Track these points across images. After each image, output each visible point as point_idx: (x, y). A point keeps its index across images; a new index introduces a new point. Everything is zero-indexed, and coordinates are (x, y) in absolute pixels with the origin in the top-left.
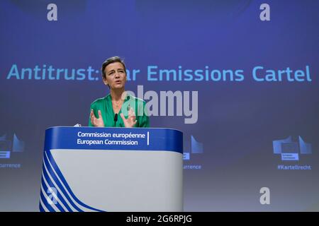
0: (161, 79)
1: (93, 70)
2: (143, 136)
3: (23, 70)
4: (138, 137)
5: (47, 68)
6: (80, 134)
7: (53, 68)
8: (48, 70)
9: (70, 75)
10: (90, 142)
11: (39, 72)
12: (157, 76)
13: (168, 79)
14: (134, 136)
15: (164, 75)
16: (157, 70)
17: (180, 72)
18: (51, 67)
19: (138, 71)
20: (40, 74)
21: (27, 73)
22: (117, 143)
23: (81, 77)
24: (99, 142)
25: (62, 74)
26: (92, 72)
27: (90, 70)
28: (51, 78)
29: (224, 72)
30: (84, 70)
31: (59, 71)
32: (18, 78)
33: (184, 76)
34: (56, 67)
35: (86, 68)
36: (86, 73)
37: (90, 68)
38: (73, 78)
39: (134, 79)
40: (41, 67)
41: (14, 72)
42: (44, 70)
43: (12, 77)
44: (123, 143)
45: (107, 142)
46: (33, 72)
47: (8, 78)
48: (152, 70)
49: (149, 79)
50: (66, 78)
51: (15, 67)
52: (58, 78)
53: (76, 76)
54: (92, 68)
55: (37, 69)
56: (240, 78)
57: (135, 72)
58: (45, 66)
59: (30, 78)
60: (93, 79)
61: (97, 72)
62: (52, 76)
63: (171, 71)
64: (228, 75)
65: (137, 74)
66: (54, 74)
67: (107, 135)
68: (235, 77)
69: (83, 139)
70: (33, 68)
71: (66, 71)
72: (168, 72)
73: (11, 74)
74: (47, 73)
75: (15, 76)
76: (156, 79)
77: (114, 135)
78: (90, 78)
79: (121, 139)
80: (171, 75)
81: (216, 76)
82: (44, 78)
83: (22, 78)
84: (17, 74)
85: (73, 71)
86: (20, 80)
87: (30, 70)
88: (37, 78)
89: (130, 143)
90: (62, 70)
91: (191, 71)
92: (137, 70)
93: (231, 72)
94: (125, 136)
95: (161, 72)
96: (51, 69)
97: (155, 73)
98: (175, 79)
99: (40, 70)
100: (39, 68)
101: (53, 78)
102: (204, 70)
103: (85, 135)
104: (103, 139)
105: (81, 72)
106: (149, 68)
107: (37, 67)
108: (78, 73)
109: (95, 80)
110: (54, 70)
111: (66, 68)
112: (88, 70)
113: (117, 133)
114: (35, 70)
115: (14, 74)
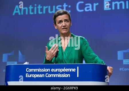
1: (67, 6)
2: (74, 70)
3: (23, 9)
4: (70, 71)
5: (37, 6)
6: (28, 70)
7: (41, 6)
9: (52, 10)
10: (35, 76)
14: (67, 70)
18: (39, 5)
19: (97, 4)
20: (33, 10)
21: (25, 11)
22: (54, 76)
24: (41, 76)
25: (47, 10)
27: (65, 6)
28: (40, 13)
30: (61, 6)
31: (45, 8)
32: (19, 14)
34: (42, 5)
35: (62, 5)
37: (65, 4)
38: (54, 12)
39: (95, 10)
41: (17, 10)
42: (35, 8)
44: (59, 76)
45: (47, 75)
46: (29, 10)
47: (14, 14)
49: (105, 9)
50: (50, 12)
51: (17, 7)
52: (44, 12)
53: (56, 10)
55: (31, 7)
57: (95, 5)
59: (27, 13)
61: (70, 6)
65: (97, 6)
66: (42, 10)
67: (47, 70)
69: (30, 73)
70: (28, 7)
71: (49, 7)
72: (118, 3)
73: (15, 12)
74: (37, 9)
76: (110, 9)
77: (53, 70)
79: (57, 73)
82: (35, 13)
83: (22, 14)
84: (19, 12)
85: (54, 7)
86: (21, 15)
87: (26, 8)
88: (31, 13)
89: (64, 76)
90: (47, 7)
92: (96, 3)
94: (61, 70)
96: (40, 7)
99: (32, 8)
100: (32, 6)
103: (31, 70)
104: (44, 73)
105: (59, 7)
106: (105, 1)
107: (31, 6)
108: (57, 8)
110: (41, 7)
111: (49, 5)
112: (63, 6)
113: (55, 68)
114: (29, 8)
115: (17, 12)
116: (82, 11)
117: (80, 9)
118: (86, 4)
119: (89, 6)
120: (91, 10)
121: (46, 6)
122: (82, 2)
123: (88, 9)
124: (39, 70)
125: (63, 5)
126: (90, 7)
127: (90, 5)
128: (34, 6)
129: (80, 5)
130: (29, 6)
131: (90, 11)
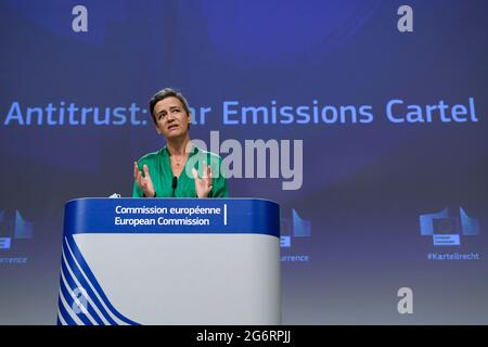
0: (244, 121)
1: (138, 109)
2: (217, 211)
3: (30, 111)
4: (210, 212)
5: (67, 106)
6: (119, 210)
7: (76, 106)
8: (68, 109)
9: (102, 117)
10: (134, 222)
11: (53, 113)
12: (238, 117)
13: (255, 121)
14: (203, 211)
15: (249, 115)
16: (238, 108)
17: (274, 109)
18: (72, 105)
19: (209, 110)
20: (55, 116)
21: (35, 115)
22: (177, 223)
23: (120, 119)
24: (148, 222)
25: (90, 116)
26: (136, 112)
27: (134, 109)
28: (72, 122)
29: (343, 109)
30: (124, 109)
31: (85, 111)
32: (21, 122)
33: (279, 117)
34: (80, 106)
35: (128, 106)
36: (128, 114)
37: (134, 105)
38: (107, 121)
39: (202, 121)
40: (57, 105)
41: (15, 113)
42: (62, 111)
43: (11, 120)
44: (187, 222)
45: (161, 221)
46: (45, 114)
47: (7, 122)
48: (230, 108)
49: (226, 121)
50: (97, 121)
51: (16, 105)
52: (83, 122)
53: (112, 118)
54: (137, 106)
55: (50, 109)
56: (367, 118)
57: (203, 111)
58: (62, 103)
59: (40, 122)
60: (138, 123)
61: (145, 111)
62: (75, 119)
63: (259, 109)
64: (348, 113)
65: (207, 114)
66: (78, 116)
67: (162, 211)
68: (359, 116)
69: (123, 216)
70: (44, 107)
71: (96, 110)
72: (255, 111)
73: (10, 117)
74: (67, 114)
75: (17, 120)
76: (236, 122)
77: (172, 211)
78: (134, 122)
79: (183, 216)
80: (260, 114)
81: (330, 115)
82: (61, 122)
83: (28, 122)
84: (19, 117)
85: (108, 110)
86: (25, 126)
87: (39, 110)
88: (50, 122)
89: (197, 222)
90: (91, 110)
91: (291, 108)
92: (206, 107)
93: (352, 109)
94: (190, 211)
95: (244, 110)
96: (72, 109)
97: (235, 112)
98: (266, 121)
99: (55, 109)
100: (54, 106)
101: (76, 123)
102: (312, 106)
103: (126, 211)
104: (156, 216)
105: (120, 112)
106: (226, 104)
107: (50, 105)
108: (115, 114)
109: (141, 125)
110: (77, 109)
111: (96, 106)
112: (130, 109)
113: (178, 207)
114: (47, 109)
115: (15, 117)
121: (88, 107)
124: (143, 210)
125: (130, 106)
128: (59, 107)
130: (47, 106)
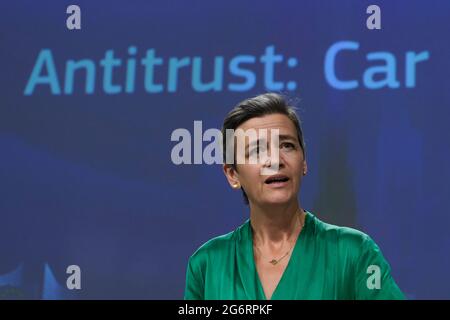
1: (279, 58)
3: (71, 67)
5: (140, 56)
7: (157, 55)
8: (144, 62)
9: (207, 76)
11: (115, 69)
18: (150, 53)
19: (424, 56)
20: (119, 76)
21: (80, 75)
25: (185, 74)
27: (270, 58)
28: (151, 87)
30: (250, 59)
31: (175, 65)
32: (55, 89)
34: (165, 54)
37: (270, 50)
38: (216, 85)
39: (410, 82)
40: (122, 55)
41: (44, 72)
42: (131, 65)
43: (38, 87)
46: (100, 72)
47: (29, 90)
50: (198, 86)
51: (46, 55)
52: (172, 86)
53: (229, 78)
54: (276, 52)
55: (110, 61)
57: (412, 59)
58: (133, 50)
59: (90, 88)
60: (278, 86)
61: (292, 62)
62: (156, 81)
65: (419, 66)
66: (161, 75)
70: (97, 58)
71: (197, 62)
73: (35, 79)
74: (140, 71)
75: (47, 87)
82: (130, 87)
83: (69, 89)
84: (52, 79)
85: (219, 62)
86: (63, 94)
87: (89, 65)
88: (110, 88)
90: (185, 62)
92: (418, 51)
96: (151, 60)
99: (118, 62)
100: (116, 56)
101: (158, 88)
105: (242, 66)
107: (109, 54)
108: (233, 68)
110: (159, 61)
111: (198, 55)
112: (263, 59)
114: (103, 63)
115: (43, 80)
116: (352, 85)
117: (341, 74)
118: (372, 56)
119: (383, 63)
120: (392, 82)
121: (180, 58)
122: (353, 46)
123: (378, 77)
125: (263, 53)
126: (390, 69)
127: (390, 58)
128: (125, 57)
129: (341, 56)
130: (103, 57)
131: (386, 88)
